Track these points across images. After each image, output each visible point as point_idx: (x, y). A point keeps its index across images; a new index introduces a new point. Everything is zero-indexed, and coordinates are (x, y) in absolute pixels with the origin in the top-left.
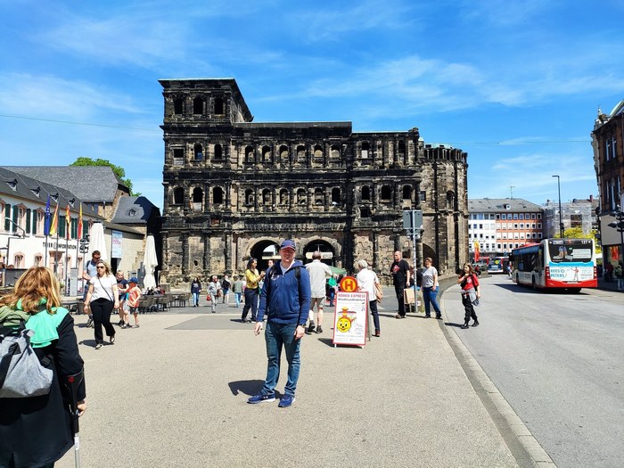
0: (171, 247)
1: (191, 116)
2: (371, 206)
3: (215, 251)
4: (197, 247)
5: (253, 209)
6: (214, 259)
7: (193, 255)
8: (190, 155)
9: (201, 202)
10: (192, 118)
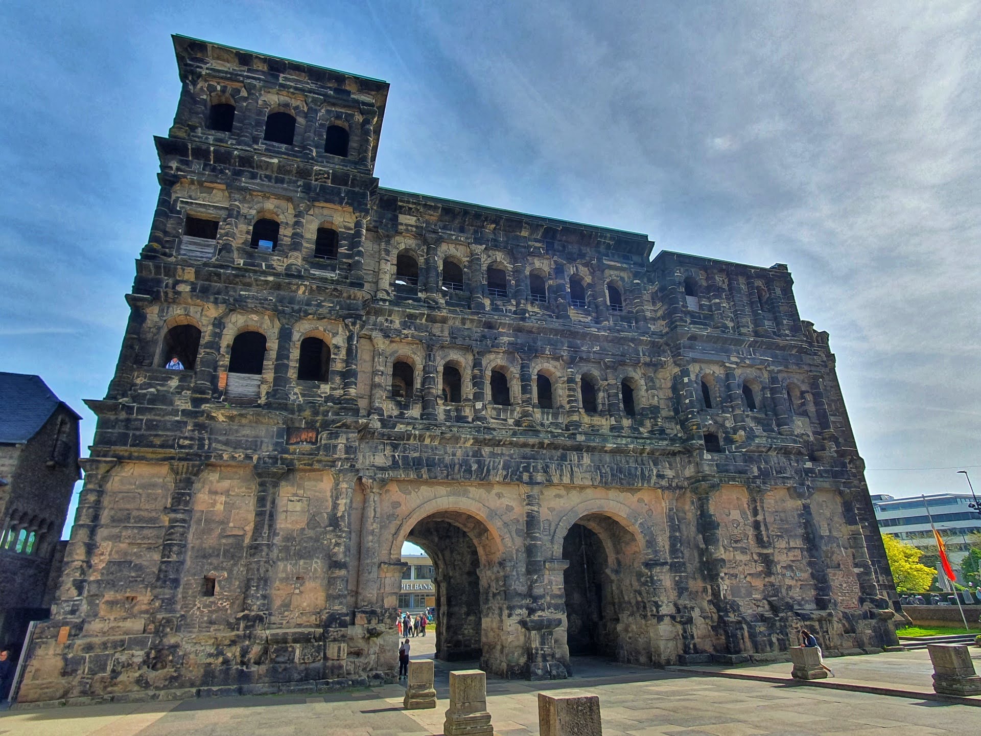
0: (114, 520)
1: (255, 140)
2: (729, 424)
3: (288, 538)
4: (224, 523)
5: (415, 412)
6: (285, 568)
7: (203, 555)
8: (241, 233)
9: (258, 370)
10: (261, 146)
